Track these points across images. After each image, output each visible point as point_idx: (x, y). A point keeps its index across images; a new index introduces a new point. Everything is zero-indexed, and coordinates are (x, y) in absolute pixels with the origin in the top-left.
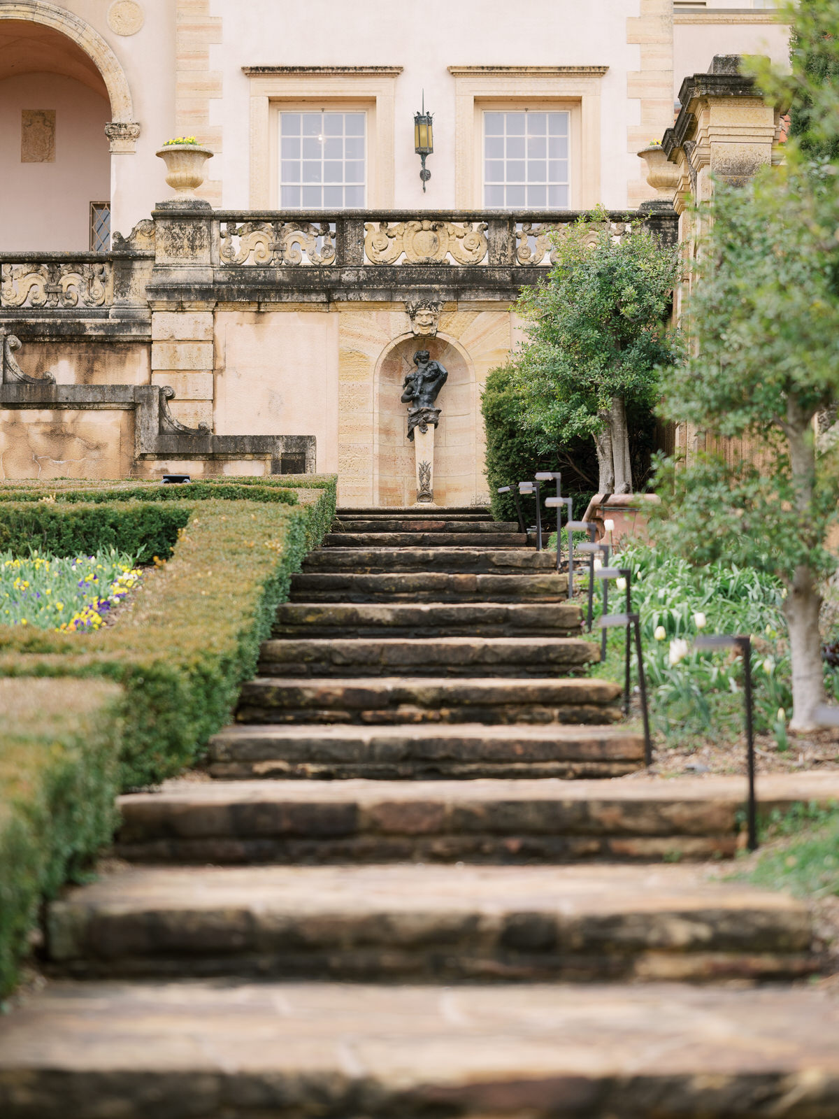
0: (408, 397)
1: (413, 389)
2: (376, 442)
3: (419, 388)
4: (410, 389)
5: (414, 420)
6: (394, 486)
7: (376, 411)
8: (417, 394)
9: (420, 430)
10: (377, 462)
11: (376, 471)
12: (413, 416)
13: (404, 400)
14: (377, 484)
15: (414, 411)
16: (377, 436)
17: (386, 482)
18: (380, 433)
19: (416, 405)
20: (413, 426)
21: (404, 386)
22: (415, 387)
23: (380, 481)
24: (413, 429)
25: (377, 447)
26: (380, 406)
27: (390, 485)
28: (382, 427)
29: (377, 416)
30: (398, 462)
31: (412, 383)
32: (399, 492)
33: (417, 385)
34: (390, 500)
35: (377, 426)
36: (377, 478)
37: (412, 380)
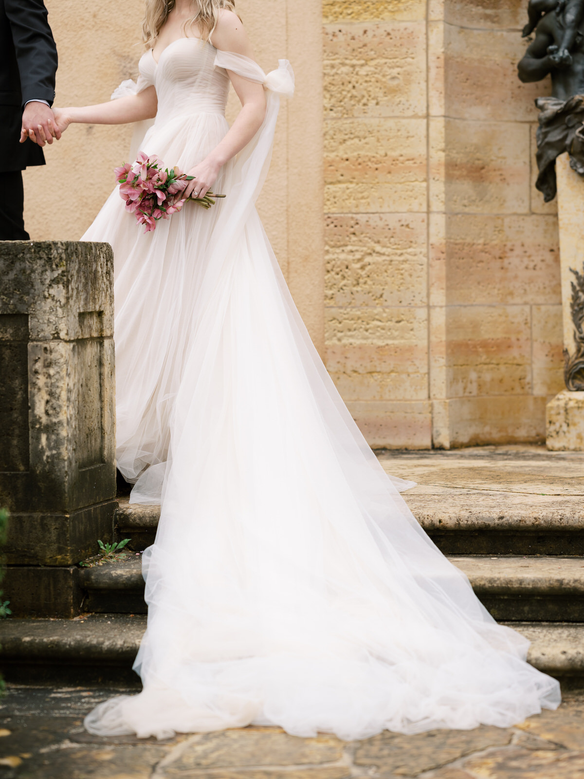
0: (535, 63)
1: (552, 39)
2: (438, 205)
3: (568, 34)
4: (543, 38)
5: (555, 136)
6: (499, 335)
7: (438, 109)
8: (563, 53)
9: (573, 167)
10: (440, 268)
11: (439, 297)
12: (551, 122)
13: (526, 74)
14: (441, 337)
15: (552, 106)
16: (438, 187)
17: (475, 326)
18: (449, 178)
19: (561, 90)
20: (551, 153)
21: (527, 32)
22: (558, 33)
23: (452, 326)
24: (553, 163)
25: (439, 222)
26: (450, 96)
27: (487, 333)
28: (459, 158)
29: (438, 126)
30: (514, 261)
31: (549, 20)
32: (515, 353)
33: (562, 27)
34: (487, 377)
35: (438, 157)
36: (439, 318)
37: (549, 9)
